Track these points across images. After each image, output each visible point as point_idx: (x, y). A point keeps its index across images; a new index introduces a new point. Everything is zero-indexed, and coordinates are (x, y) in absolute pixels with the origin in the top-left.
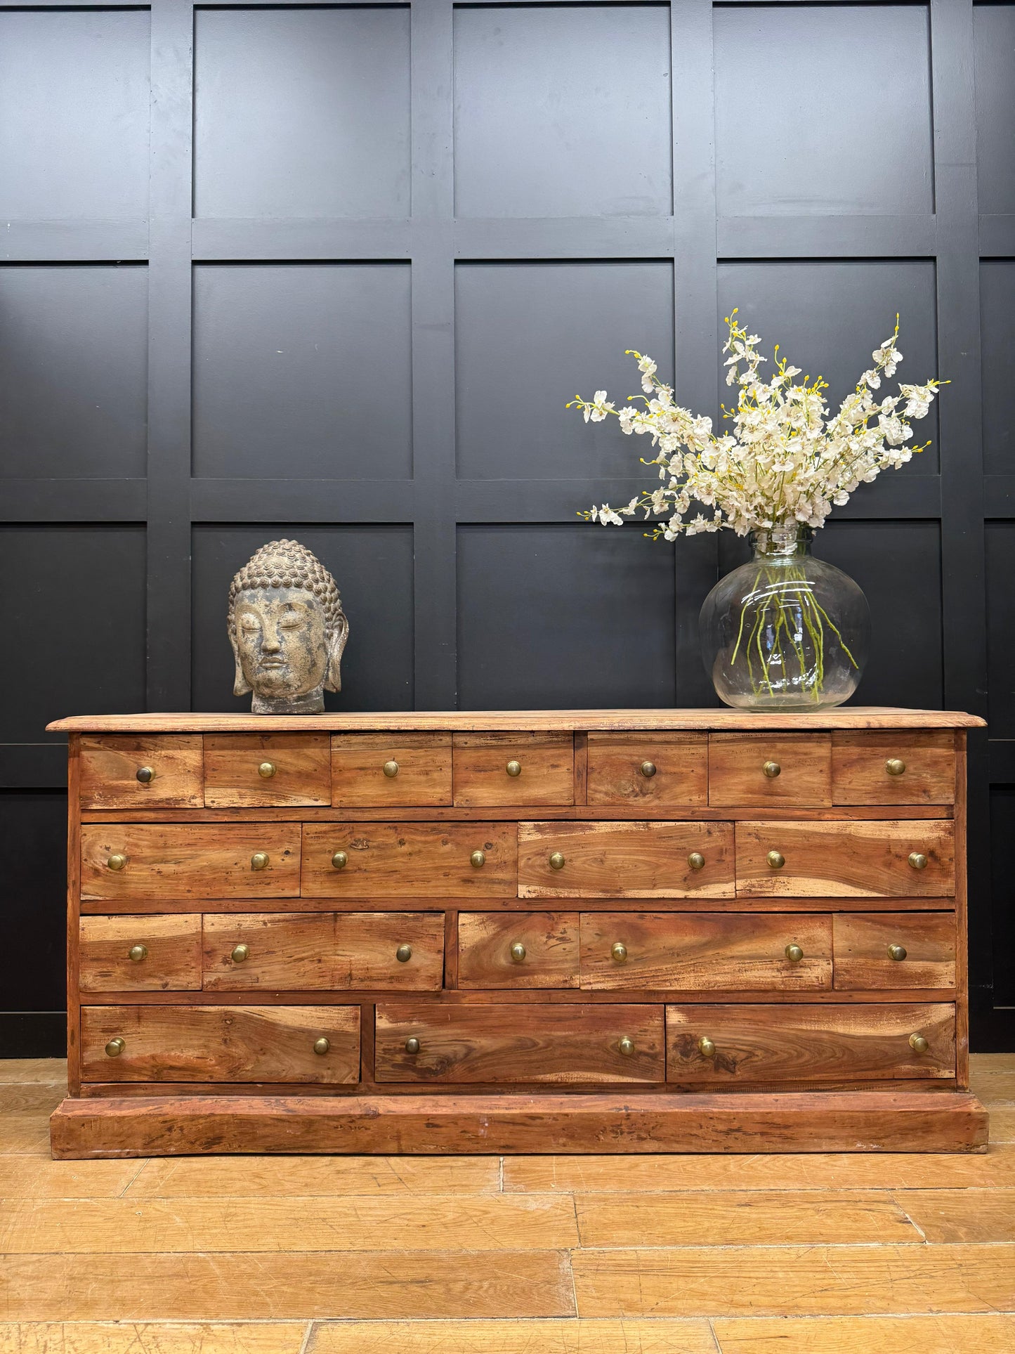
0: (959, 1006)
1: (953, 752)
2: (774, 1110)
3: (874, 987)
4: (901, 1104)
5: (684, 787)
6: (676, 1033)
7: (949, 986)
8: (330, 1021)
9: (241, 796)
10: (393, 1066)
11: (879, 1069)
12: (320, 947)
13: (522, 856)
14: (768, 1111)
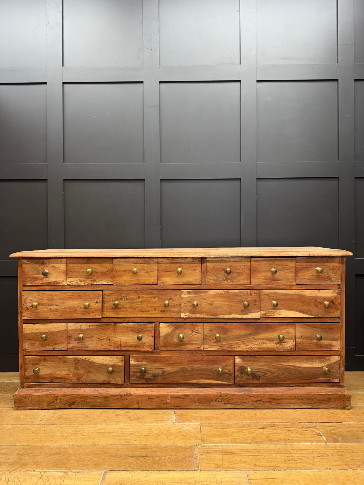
0: (341, 357)
1: (340, 265)
2: (273, 394)
3: (310, 350)
4: (320, 392)
5: (241, 278)
6: (238, 366)
7: (338, 350)
8: (114, 361)
9: (80, 281)
10: (136, 377)
11: (312, 379)
12: (109, 335)
13: (183, 303)
14: (271, 394)
